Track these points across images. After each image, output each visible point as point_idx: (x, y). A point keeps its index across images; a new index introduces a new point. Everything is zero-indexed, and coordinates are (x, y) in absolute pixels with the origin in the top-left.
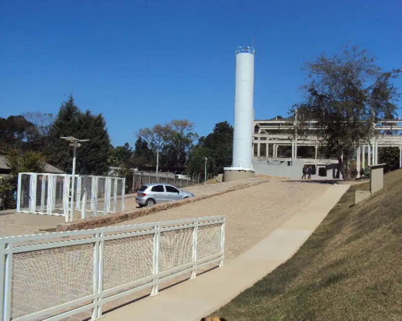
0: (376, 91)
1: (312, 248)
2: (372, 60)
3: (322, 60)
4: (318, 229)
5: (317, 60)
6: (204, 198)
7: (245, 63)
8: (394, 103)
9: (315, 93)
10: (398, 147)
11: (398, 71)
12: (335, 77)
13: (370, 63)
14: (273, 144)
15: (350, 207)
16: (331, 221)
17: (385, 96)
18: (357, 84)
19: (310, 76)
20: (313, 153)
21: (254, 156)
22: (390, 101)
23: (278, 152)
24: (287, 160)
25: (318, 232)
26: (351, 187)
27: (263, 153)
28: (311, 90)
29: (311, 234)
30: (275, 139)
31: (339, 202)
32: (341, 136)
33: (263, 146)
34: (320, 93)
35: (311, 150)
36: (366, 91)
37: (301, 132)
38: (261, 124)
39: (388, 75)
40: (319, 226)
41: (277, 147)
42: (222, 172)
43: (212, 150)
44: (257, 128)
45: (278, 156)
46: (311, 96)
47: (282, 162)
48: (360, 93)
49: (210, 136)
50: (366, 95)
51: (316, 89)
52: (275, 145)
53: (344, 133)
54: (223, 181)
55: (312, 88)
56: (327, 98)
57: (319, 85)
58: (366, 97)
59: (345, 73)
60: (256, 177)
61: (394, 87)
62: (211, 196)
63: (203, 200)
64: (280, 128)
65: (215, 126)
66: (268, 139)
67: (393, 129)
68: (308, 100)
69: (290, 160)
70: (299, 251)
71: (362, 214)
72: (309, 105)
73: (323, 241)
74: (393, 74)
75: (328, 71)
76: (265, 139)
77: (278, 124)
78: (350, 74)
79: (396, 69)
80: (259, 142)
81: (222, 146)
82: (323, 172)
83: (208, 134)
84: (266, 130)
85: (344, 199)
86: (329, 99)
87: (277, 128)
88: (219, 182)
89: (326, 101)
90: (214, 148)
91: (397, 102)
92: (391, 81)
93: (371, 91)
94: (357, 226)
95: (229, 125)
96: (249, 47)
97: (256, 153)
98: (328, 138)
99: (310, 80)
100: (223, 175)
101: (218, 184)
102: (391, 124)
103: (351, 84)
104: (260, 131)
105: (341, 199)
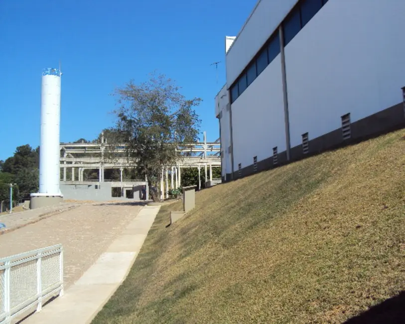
0: (180, 117)
1: (142, 268)
2: (177, 89)
3: (132, 86)
4: (142, 250)
5: (127, 86)
6: (18, 228)
7: (52, 85)
8: (197, 129)
9: (124, 119)
10: (197, 168)
11: (199, 99)
12: (143, 103)
13: (175, 92)
14: (78, 168)
15: (167, 227)
16: (152, 241)
17: (188, 122)
18: (164, 110)
19: (120, 102)
20: (119, 175)
21: (61, 180)
22: (193, 126)
23: (84, 175)
24: (94, 184)
25: (143, 253)
26: (162, 207)
27: (69, 177)
28: (120, 115)
29: (137, 255)
30: (80, 162)
31: (154, 223)
32: (150, 160)
33: (69, 169)
34: (129, 118)
35: (116, 172)
36: (172, 117)
37: (107, 155)
38: (67, 148)
39: (191, 103)
40: (143, 247)
41: (83, 170)
42: (28, 198)
43: (14, 175)
44: (62, 152)
45: (84, 180)
46: (120, 121)
47: (89, 186)
48: (167, 119)
49: (9, 160)
50: (171, 121)
51: (126, 114)
52: (80, 168)
53: (153, 157)
54: (30, 207)
55: (122, 113)
56: (136, 123)
57: (128, 110)
58: (173, 123)
59: (153, 99)
60: (65, 201)
61: (196, 113)
62: (25, 225)
63: (18, 230)
64: (86, 152)
65: (16, 150)
66: (73, 163)
67: (193, 151)
68: (117, 125)
69: (97, 183)
70: (131, 272)
71: (184, 232)
72: (119, 130)
73: (150, 260)
74: (195, 102)
75: (136, 97)
76: (71, 163)
77: (84, 148)
78: (157, 101)
79: (197, 98)
80: (65, 166)
81: (25, 171)
82: (130, 194)
83: (7, 158)
84: (71, 153)
85: (158, 219)
86: (137, 124)
87: (83, 152)
88: (26, 209)
89: (135, 126)
90: (15, 173)
91: (199, 128)
92: (193, 108)
93: (176, 117)
94: (183, 244)
95: (31, 148)
96: (55, 69)
97: (62, 177)
98: (137, 161)
99: (120, 105)
100: (30, 202)
101: (25, 211)
102: (191, 147)
103: (158, 110)
104: (65, 155)
105: (155, 219)
